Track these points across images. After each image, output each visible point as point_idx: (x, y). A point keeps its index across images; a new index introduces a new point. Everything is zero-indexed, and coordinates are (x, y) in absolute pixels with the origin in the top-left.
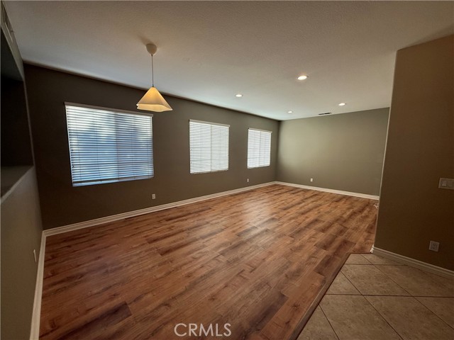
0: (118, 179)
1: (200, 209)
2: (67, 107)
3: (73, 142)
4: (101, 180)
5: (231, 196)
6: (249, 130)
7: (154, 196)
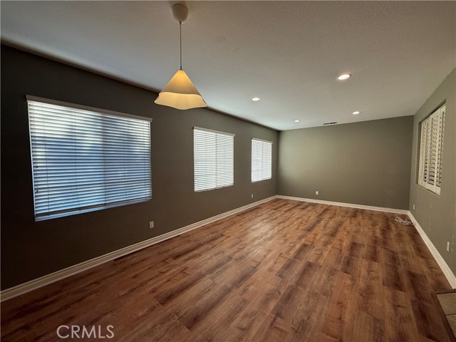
0: (105, 204)
1: (211, 236)
2: (30, 103)
3: (38, 154)
4: (80, 209)
5: (238, 215)
6: (253, 140)
7: (152, 224)
